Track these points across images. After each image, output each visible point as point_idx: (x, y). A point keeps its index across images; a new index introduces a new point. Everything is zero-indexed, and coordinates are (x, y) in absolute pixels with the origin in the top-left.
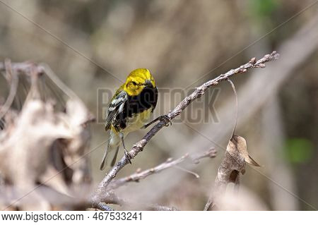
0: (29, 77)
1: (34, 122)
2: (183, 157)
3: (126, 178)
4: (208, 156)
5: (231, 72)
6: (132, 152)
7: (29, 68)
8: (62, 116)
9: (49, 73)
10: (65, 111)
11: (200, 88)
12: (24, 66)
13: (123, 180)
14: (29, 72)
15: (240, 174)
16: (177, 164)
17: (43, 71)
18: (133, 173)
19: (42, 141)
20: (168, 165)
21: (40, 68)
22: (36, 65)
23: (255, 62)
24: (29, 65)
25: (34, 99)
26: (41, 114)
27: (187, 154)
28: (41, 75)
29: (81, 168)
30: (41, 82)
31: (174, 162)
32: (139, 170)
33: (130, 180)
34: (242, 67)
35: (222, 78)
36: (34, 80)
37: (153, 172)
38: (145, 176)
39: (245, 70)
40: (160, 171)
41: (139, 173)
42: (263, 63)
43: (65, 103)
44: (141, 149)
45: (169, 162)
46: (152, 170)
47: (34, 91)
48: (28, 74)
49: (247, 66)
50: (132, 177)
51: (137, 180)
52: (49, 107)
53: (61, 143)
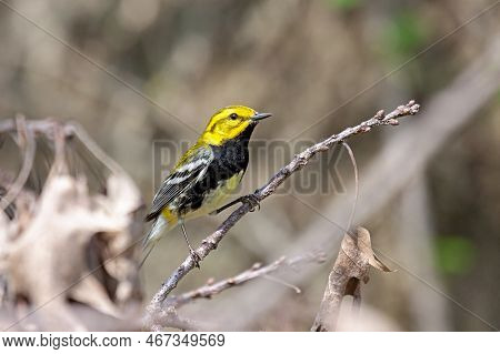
0: (53, 142)
1: (61, 209)
2: (277, 262)
3: (192, 293)
4: (314, 260)
5: (347, 132)
6: (201, 250)
7: (52, 128)
8: (100, 200)
9: (82, 136)
10: (105, 192)
11: (302, 156)
12: (44, 126)
13: (186, 295)
14: (52, 135)
15: (362, 282)
16: (269, 273)
17: (73, 132)
18: (202, 285)
19: (74, 236)
20: (255, 274)
21: (69, 129)
22: (62, 123)
23: (383, 117)
24: (52, 124)
25: (61, 174)
26: (71, 196)
27: (283, 258)
28: (70, 138)
29: (129, 278)
30: (70, 151)
31: (264, 270)
32: (211, 281)
33: (198, 296)
34: (363, 124)
35: (333, 140)
36: (59, 146)
37: (232, 284)
38: (220, 291)
39: (369, 129)
40: (242, 283)
41: (210, 285)
42: (395, 117)
43: (105, 181)
44: (214, 246)
45: (255, 269)
46: (231, 281)
47: (60, 164)
48: (50, 138)
49: (371, 122)
50: (201, 290)
51: (208, 296)
52: (82, 187)
53: (100, 239)
